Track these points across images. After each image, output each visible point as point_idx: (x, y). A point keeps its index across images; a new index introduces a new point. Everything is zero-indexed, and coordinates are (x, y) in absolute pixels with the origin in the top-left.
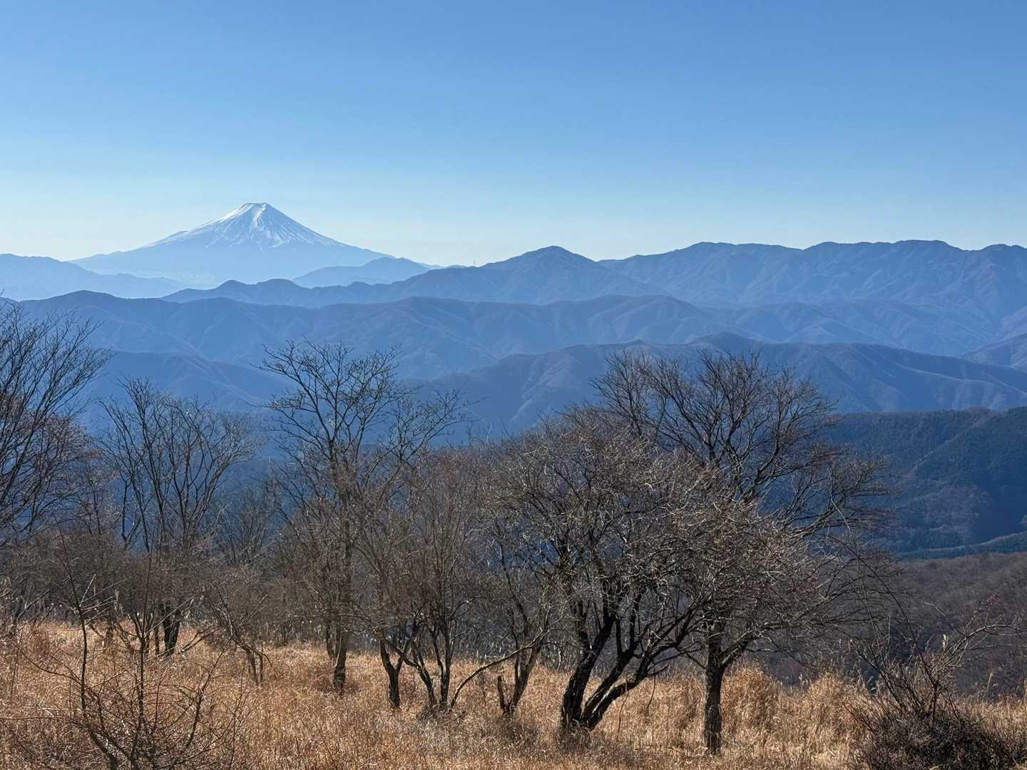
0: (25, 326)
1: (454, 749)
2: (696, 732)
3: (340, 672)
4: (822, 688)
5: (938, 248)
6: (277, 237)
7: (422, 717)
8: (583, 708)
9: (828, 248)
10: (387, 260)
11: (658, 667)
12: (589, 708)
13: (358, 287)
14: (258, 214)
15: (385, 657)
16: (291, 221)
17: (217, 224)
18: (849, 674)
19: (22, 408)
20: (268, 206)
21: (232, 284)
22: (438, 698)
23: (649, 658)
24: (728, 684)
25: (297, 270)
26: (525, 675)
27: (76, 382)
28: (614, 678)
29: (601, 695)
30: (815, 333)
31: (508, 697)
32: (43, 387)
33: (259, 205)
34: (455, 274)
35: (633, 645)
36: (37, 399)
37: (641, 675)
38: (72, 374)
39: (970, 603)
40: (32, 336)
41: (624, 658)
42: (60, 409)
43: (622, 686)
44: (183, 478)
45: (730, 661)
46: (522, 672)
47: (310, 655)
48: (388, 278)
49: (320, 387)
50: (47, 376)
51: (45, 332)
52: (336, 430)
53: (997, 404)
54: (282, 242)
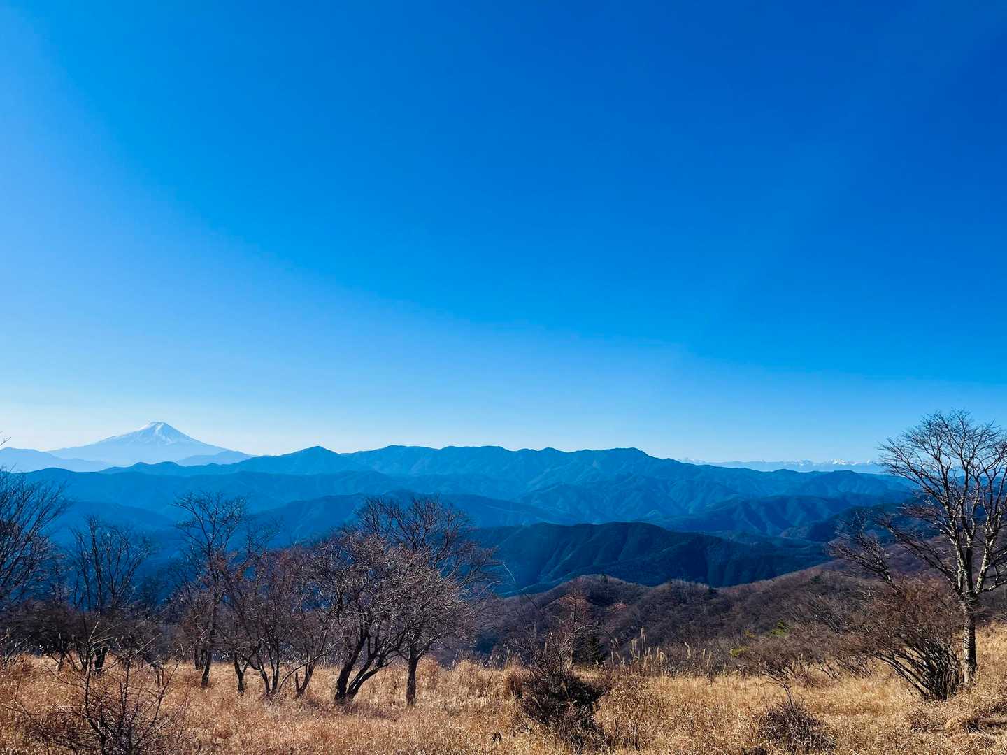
0: (27, 483)
1: (284, 718)
2: (401, 696)
3: (205, 678)
4: (463, 666)
5: (499, 451)
6: (169, 440)
7: (262, 699)
8: (348, 687)
9: (450, 449)
10: (228, 452)
11: (389, 661)
12: (351, 687)
13: (212, 466)
14: (159, 428)
15: (237, 666)
16: (177, 431)
17: (135, 432)
18: (473, 658)
19: (20, 530)
20: (165, 424)
21: (140, 465)
22: (271, 687)
23: (383, 656)
24: (419, 667)
25: (179, 457)
26: (311, 671)
27: (55, 515)
28: (365, 669)
29: (358, 679)
30: (444, 489)
31: (301, 683)
32: (34, 518)
33: (160, 423)
34: (265, 459)
35: (377, 650)
36: (30, 525)
37: (380, 665)
38: (53, 511)
39: (515, 619)
40: (32, 489)
41: (371, 657)
42: (43, 530)
43: (370, 673)
44: (114, 569)
45: (421, 656)
46: (309, 669)
47: (183, 669)
48: (229, 462)
49: (206, 515)
50: (38, 511)
51: (39, 487)
52: (213, 538)
53: (525, 523)
54: (171, 442)
